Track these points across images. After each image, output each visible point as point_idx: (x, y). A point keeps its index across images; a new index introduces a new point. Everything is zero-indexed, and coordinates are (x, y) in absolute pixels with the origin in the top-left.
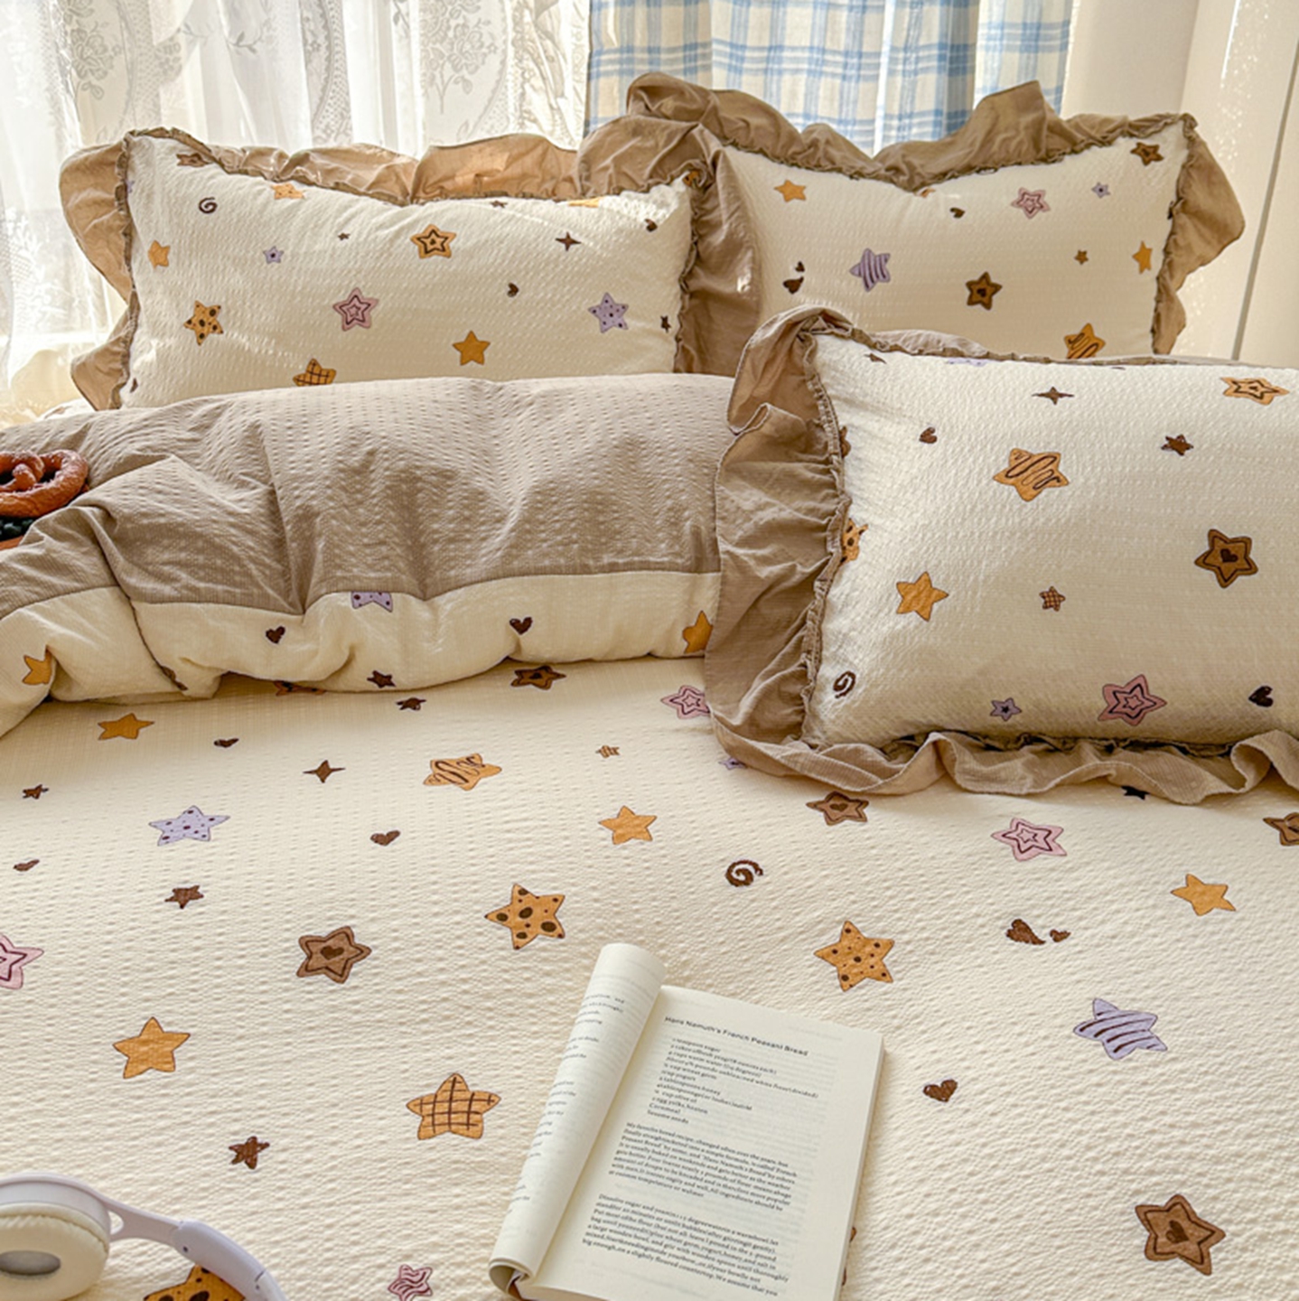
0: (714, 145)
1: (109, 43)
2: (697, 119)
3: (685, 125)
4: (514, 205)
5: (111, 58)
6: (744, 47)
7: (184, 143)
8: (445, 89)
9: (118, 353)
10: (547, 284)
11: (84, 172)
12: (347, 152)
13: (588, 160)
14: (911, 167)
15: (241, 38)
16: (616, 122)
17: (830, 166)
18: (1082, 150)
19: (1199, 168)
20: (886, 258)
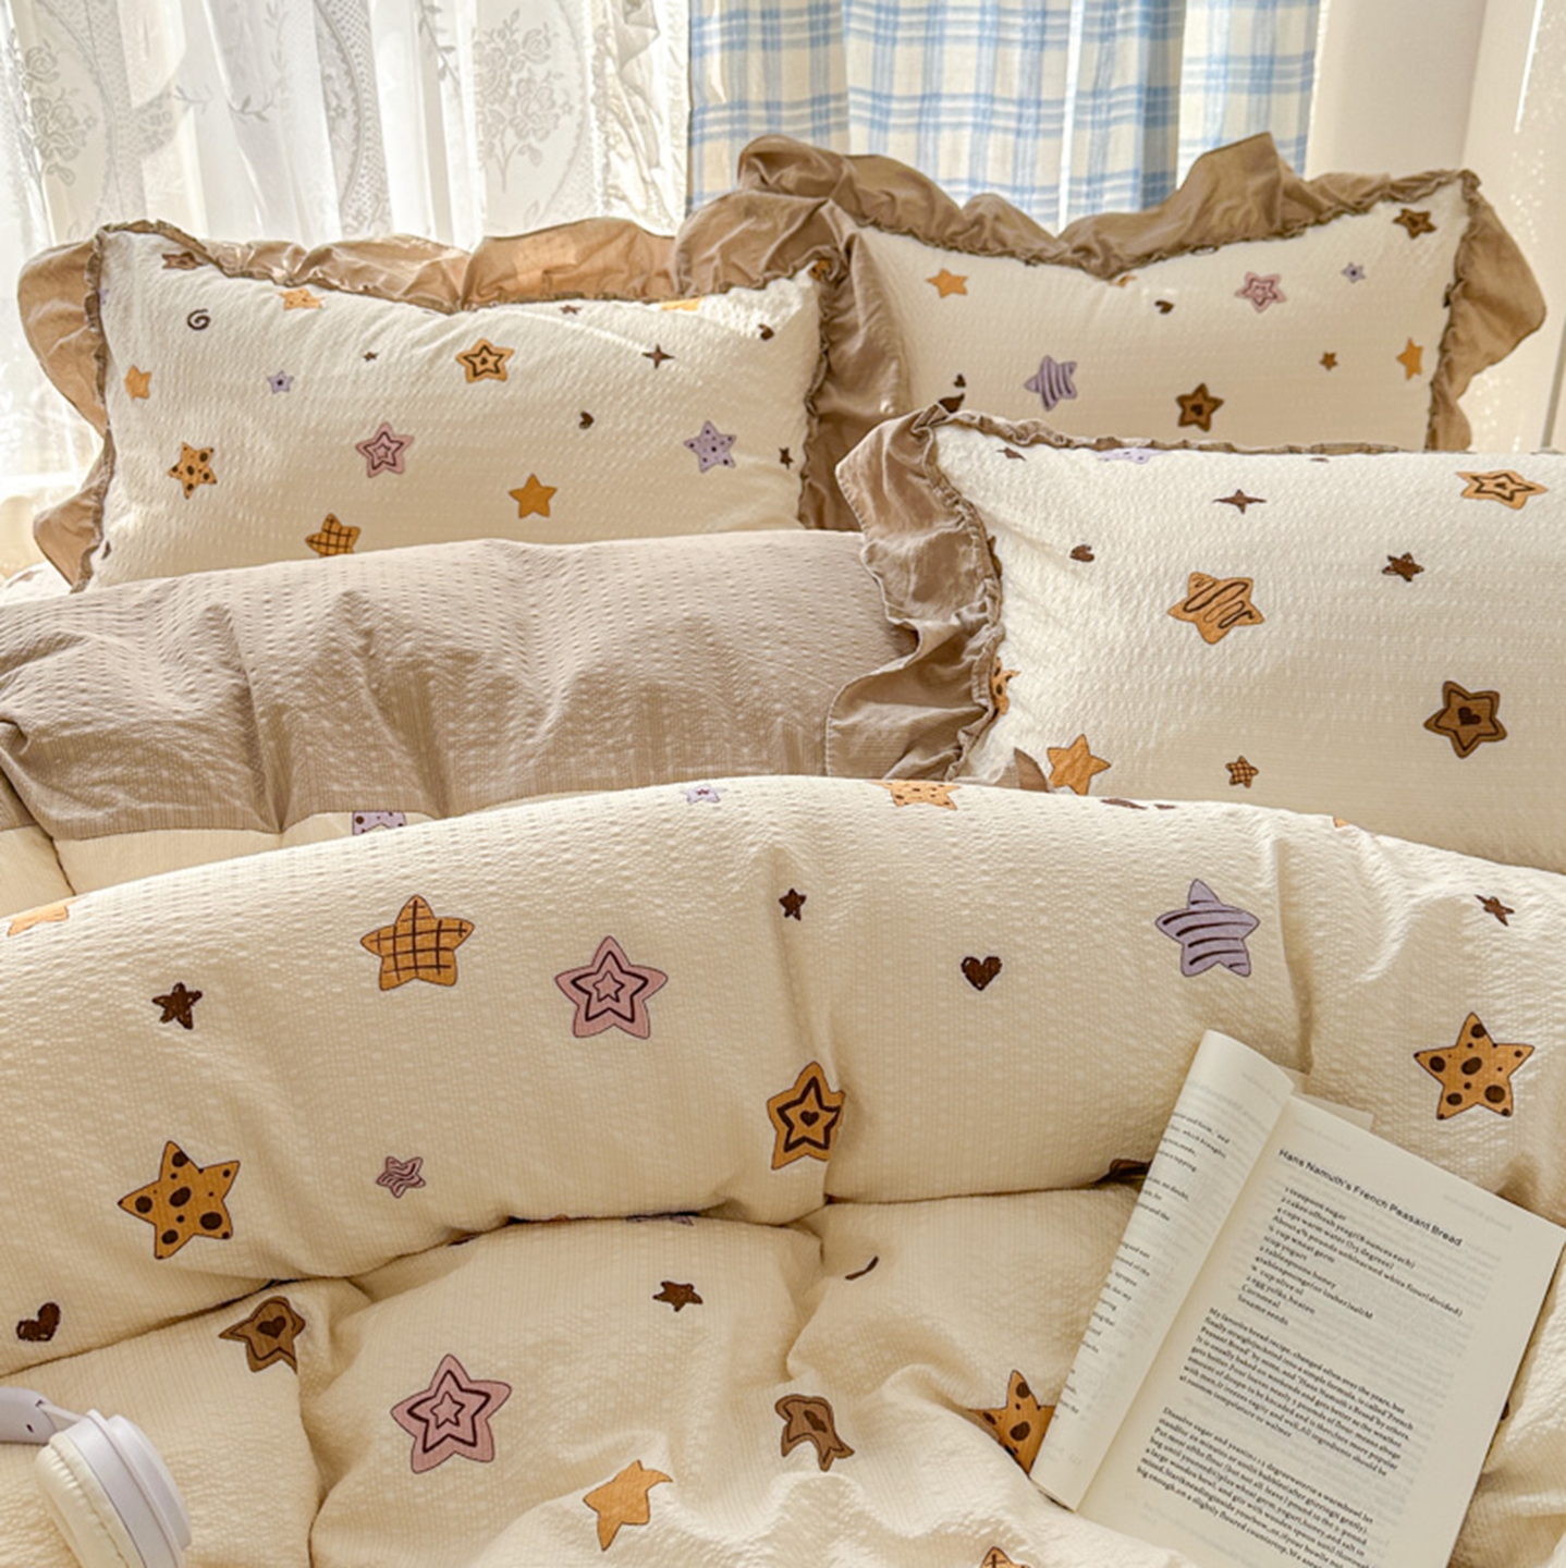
0: (848, 227)
1: (81, 114)
2: (827, 194)
3: (810, 201)
4: (590, 308)
5: (84, 133)
6: (889, 98)
7: (173, 239)
8: (507, 160)
9: (87, 508)
10: (632, 411)
11: (47, 279)
12: (381, 246)
13: (689, 248)
14: (1106, 247)
15: (247, 103)
16: (724, 199)
17: (999, 249)
18: (1329, 220)
19: (1484, 240)
20: (1071, 367)
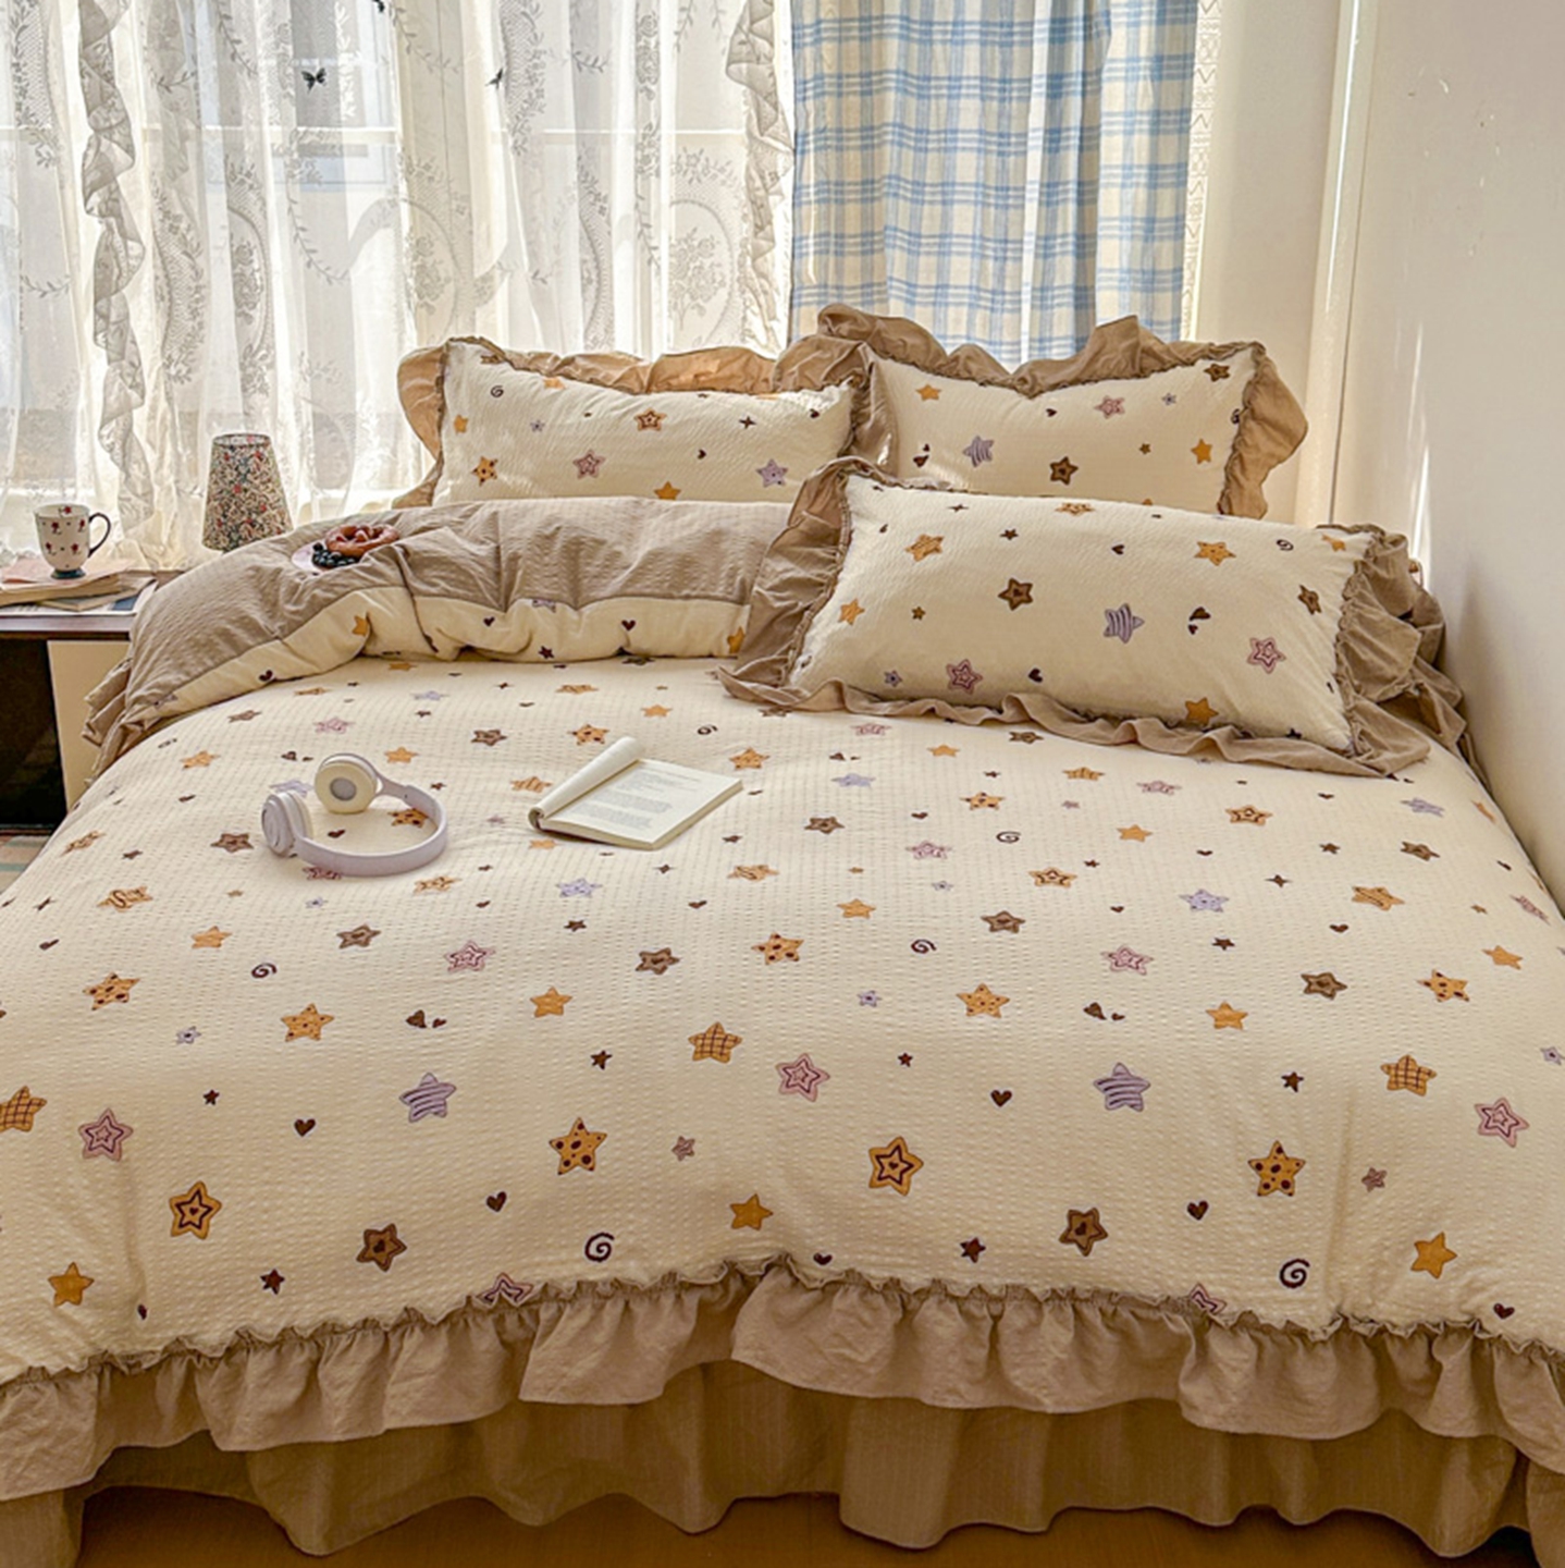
0: (872, 357)
1: (443, 275)
2: (864, 339)
3: (853, 343)
4: (716, 396)
6: (915, 286)
7: (488, 348)
8: (684, 312)
9: (426, 491)
10: (728, 451)
11: (415, 366)
12: (605, 357)
13: (782, 367)
14: (1034, 378)
15: (536, 274)
16: (805, 339)
17: (967, 376)
18: (1169, 369)
19: (1265, 384)
20: (991, 443)
